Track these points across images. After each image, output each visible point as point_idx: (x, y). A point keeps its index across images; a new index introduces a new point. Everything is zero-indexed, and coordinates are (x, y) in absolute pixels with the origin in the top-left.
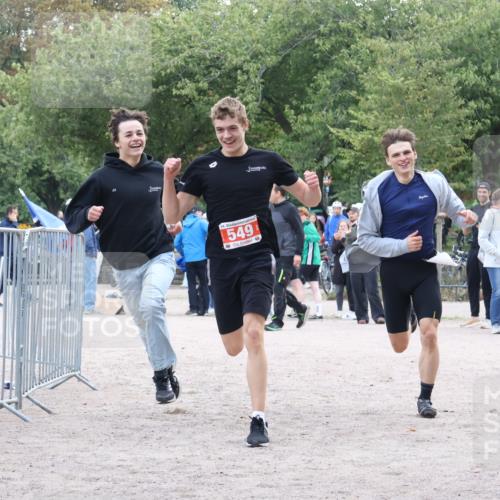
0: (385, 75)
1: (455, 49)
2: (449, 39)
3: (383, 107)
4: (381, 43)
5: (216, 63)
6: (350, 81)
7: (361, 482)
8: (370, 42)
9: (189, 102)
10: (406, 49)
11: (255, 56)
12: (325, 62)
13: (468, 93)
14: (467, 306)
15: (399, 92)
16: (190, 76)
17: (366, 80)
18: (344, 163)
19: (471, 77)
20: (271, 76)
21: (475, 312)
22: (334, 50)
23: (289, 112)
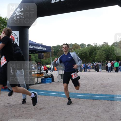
0: (98, 53)
1: (104, 50)
2: (103, 50)
3: (98, 55)
4: (98, 50)
5: (85, 52)
6: (96, 53)
7: (99, 84)
8: (97, 50)
9: (83, 55)
10: (100, 51)
11: (88, 52)
12: (94, 52)
13: (105, 54)
14: (106, 70)
15: (99, 54)
16: (83, 53)
17: (97, 53)
18: (96, 59)
19: (105, 53)
20: (89, 53)
21: (106, 71)
22: (94, 51)
23: (91, 56)
